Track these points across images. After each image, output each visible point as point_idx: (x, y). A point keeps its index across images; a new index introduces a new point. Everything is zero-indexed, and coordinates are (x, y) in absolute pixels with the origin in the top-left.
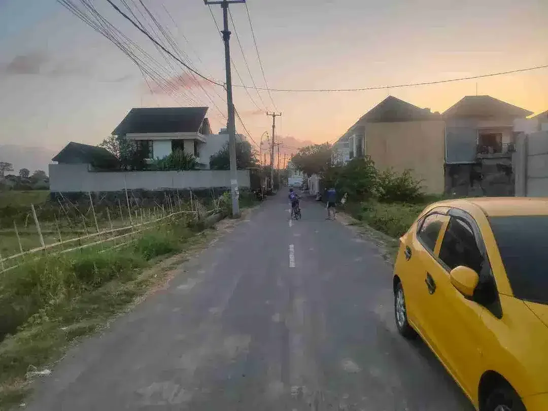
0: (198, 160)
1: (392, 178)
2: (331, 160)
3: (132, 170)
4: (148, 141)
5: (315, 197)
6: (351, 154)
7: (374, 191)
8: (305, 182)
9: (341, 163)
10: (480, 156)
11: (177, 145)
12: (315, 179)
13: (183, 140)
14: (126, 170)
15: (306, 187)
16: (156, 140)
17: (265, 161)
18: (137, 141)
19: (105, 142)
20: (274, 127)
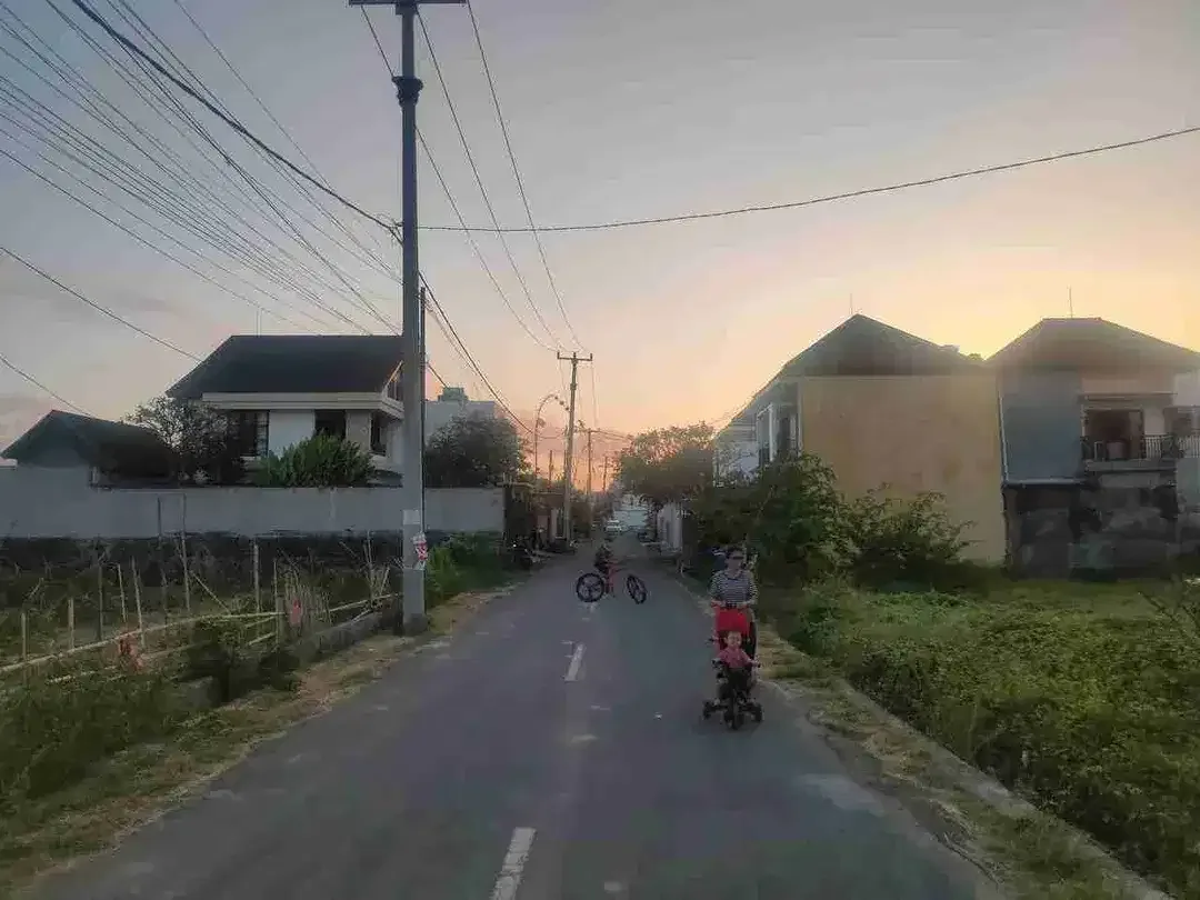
0: (378, 461)
1: (882, 516)
2: (712, 468)
3: (210, 483)
4: (256, 413)
5: (674, 561)
6: (764, 453)
7: (828, 548)
8: (651, 521)
9: (739, 475)
10: (1091, 465)
11: (330, 423)
12: (672, 515)
13: (343, 412)
14: (192, 484)
15: (651, 534)
16: (275, 411)
17: (551, 468)
18: (230, 413)
19: (145, 413)
20: (573, 387)
